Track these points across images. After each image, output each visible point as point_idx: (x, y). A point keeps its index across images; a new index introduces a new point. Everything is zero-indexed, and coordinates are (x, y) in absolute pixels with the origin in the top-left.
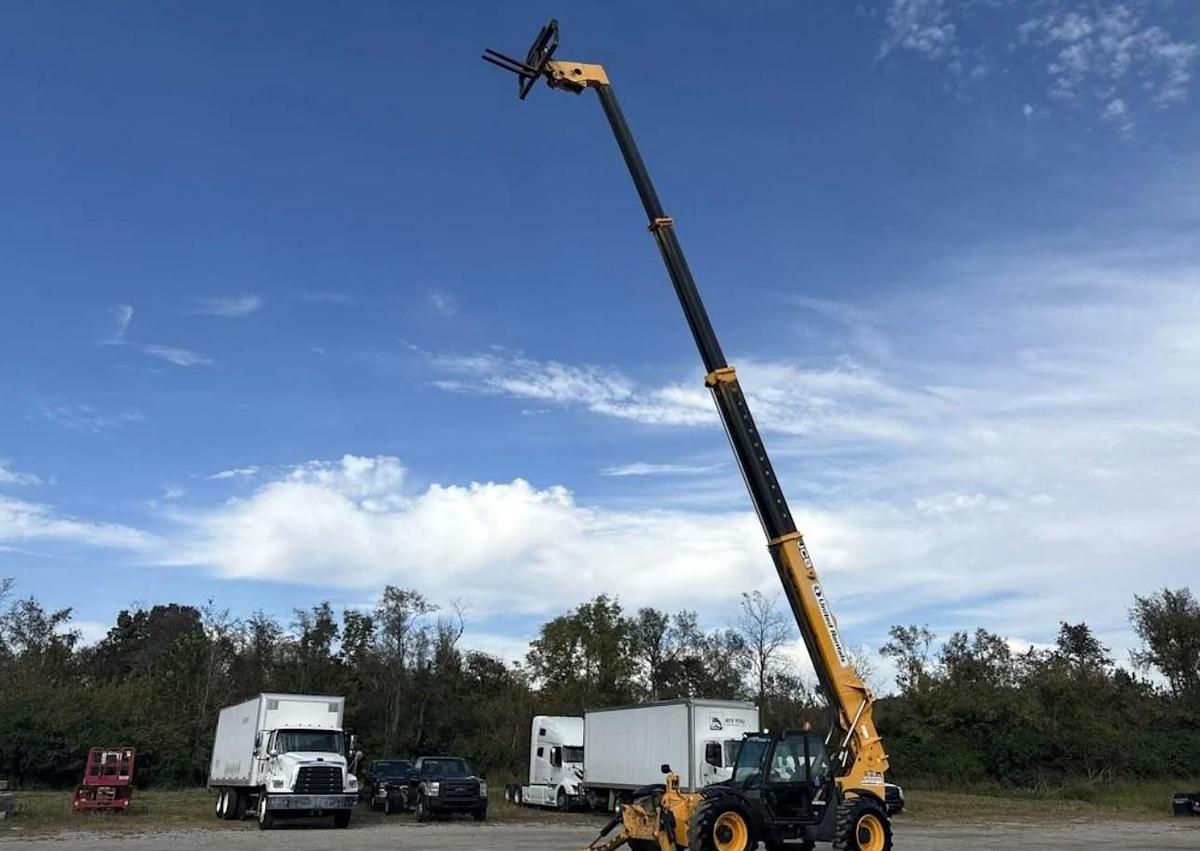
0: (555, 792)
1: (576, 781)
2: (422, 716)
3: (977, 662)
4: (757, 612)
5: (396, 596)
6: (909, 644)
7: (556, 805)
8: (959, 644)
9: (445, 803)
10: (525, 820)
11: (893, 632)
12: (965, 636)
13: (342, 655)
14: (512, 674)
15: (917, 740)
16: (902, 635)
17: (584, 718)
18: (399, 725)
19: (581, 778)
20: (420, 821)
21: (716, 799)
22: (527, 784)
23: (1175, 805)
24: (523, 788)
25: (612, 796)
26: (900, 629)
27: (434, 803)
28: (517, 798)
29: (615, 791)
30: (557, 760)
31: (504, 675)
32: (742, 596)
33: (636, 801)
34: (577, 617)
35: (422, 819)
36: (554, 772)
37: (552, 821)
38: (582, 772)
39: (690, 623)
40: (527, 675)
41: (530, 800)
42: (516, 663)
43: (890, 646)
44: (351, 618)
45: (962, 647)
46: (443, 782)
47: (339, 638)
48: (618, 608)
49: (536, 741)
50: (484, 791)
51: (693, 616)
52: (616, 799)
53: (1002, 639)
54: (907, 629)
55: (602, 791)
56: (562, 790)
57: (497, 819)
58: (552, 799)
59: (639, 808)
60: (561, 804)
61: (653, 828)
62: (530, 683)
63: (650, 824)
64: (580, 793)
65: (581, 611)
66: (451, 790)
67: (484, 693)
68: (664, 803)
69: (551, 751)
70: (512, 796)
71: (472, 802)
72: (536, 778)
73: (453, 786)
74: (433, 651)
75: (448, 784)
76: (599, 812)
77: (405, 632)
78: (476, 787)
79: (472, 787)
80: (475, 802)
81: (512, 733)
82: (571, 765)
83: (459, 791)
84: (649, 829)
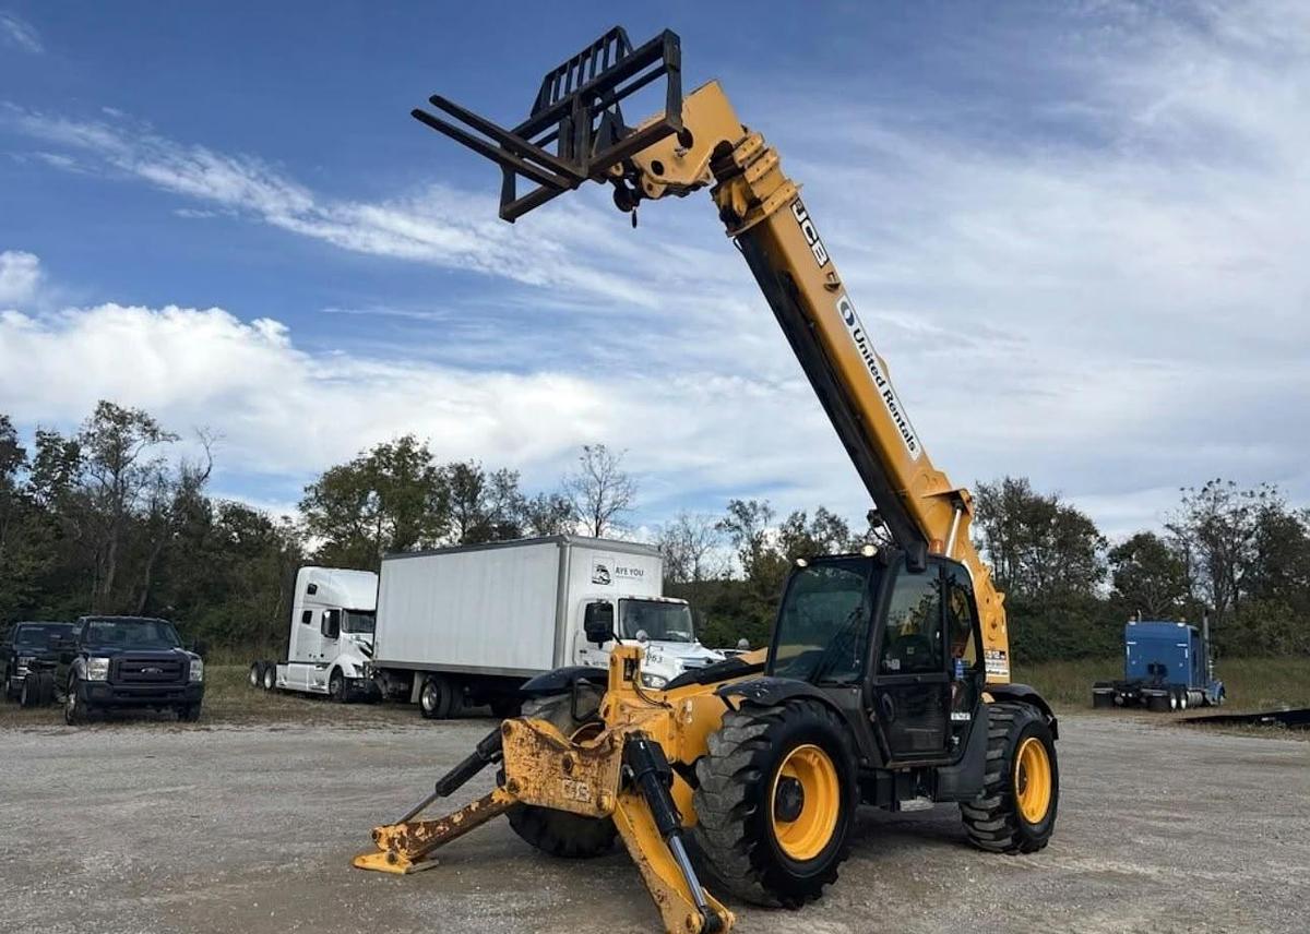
0: (327, 673)
1: (361, 659)
2: (148, 573)
3: (814, 544)
4: (598, 471)
5: (115, 418)
6: (747, 521)
7: (327, 692)
8: (797, 524)
9: (119, 692)
10: (273, 716)
11: (731, 507)
12: (804, 516)
13: (31, 489)
14: (279, 531)
15: (757, 620)
16: (740, 510)
17: (378, 573)
18: (114, 584)
19: (369, 655)
20: (70, 723)
21: (778, 710)
22: (285, 662)
23: (1095, 694)
24: (278, 667)
25: (417, 682)
26: (739, 503)
27: (96, 692)
28: (268, 682)
29: (424, 673)
30: (332, 627)
31: (269, 531)
32: (583, 449)
33: (526, 708)
34: (371, 461)
35: (75, 719)
36: (326, 645)
37: (319, 718)
38: (371, 648)
39: (510, 484)
40: (299, 533)
41: (288, 684)
42: (285, 518)
43: (728, 522)
44: (47, 442)
45: (800, 526)
46: (115, 658)
47: (29, 467)
48: (427, 454)
49: (301, 602)
50: (199, 673)
51: (514, 477)
52: (423, 687)
53: (842, 521)
54: (747, 505)
55: (403, 674)
56: (337, 671)
57: (219, 717)
58: (323, 683)
59: (546, 728)
60: (334, 691)
61: (596, 785)
62: (303, 543)
63: (583, 774)
64: (367, 675)
65: (377, 453)
66: (132, 671)
67: (241, 552)
68: (606, 712)
69: (324, 617)
70: (261, 679)
71: (177, 691)
72: (298, 654)
73: (136, 663)
74: (171, 495)
75: (129, 661)
76: (398, 705)
77: (125, 464)
78: (182, 667)
79: (176, 666)
80: (183, 691)
81: (275, 599)
82: (354, 636)
83: (152, 673)
84: (584, 785)
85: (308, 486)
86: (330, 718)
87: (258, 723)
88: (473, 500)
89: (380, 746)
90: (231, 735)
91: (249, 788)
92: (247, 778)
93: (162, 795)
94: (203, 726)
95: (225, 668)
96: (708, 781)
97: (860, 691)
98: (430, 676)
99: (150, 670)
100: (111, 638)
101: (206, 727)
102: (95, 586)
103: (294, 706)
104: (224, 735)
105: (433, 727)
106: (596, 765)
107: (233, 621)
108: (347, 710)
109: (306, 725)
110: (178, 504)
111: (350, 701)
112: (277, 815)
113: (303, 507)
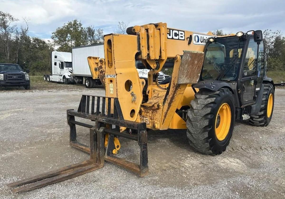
0: (62, 77)
1: (70, 74)
2: (17, 54)
5: (2, 14)
7: (62, 82)
9: (8, 83)
10: (49, 88)
14: (48, 44)
17: (71, 52)
19: (72, 73)
21: (218, 93)
22: (52, 75)
24: (50, 76)
25: (84, 79)
27: (2, 83)
28: (48, 80)
29: (86, 77)
30: (62, 66)
31: (45, 44)
32: (118, 23)
34: (67, 26)
36: (61, 71)
37: (60, 88)
38: (72, 71)
39: (101, 32)
40: (52, 45)
41: (53, 80)
42: (49, 41)
46: (5, 74)
48: (81, 24)
49: (53, 60)
50: (28, 77)
51: (102, 30)
52: (86, 81)
55: (80, 77)
56: (64, 77)
57: (35, 88)
58: (61, 80)
60: (64, 82)
61: (151, 119)
62: (54, 47)
63: (146, 115)
64: (71, 78)
65: (68, 24)
66: (10, 77)
67: (39, 49)
68: (148, 92)
69: (59, 64)
70: (46, 79)
71: (23, 82)
72: (54, 73)
73: (11, 75)
74: (20, 36)
75: (9, 75)
76: (80, 85)
77: (7, 27)
78: (23, 76)
79: (21, 76)
80: (24, 82)
81: (49, 60)
82: (67, 68)
83: (15, 78)
84: (147, 119)
85: (53, 32)
86: (64, 88)
87: (45, 90)
88: (93, 36)
89: (76, 96)
90: (38, 93)
91: (41, 109)
92: (41, 106)
93: (16, 112)
94: (31, 91)
95: (37, 76)
96: (194, 118)
97: (236, 83)
98: (87, 78)
99: (15, 77)
100: (4, 69)
101: (32, 91)
102: (5, 58)
103: (54, 85)
104: (36, 93)
105: (89, 90)
106: (151, 112)
107: (39, 65)
108: (68, 86)
109: (57, 90)
110: (22, 37)
111: (68, 84)
112: (48, 118)
113: (53, 38)
